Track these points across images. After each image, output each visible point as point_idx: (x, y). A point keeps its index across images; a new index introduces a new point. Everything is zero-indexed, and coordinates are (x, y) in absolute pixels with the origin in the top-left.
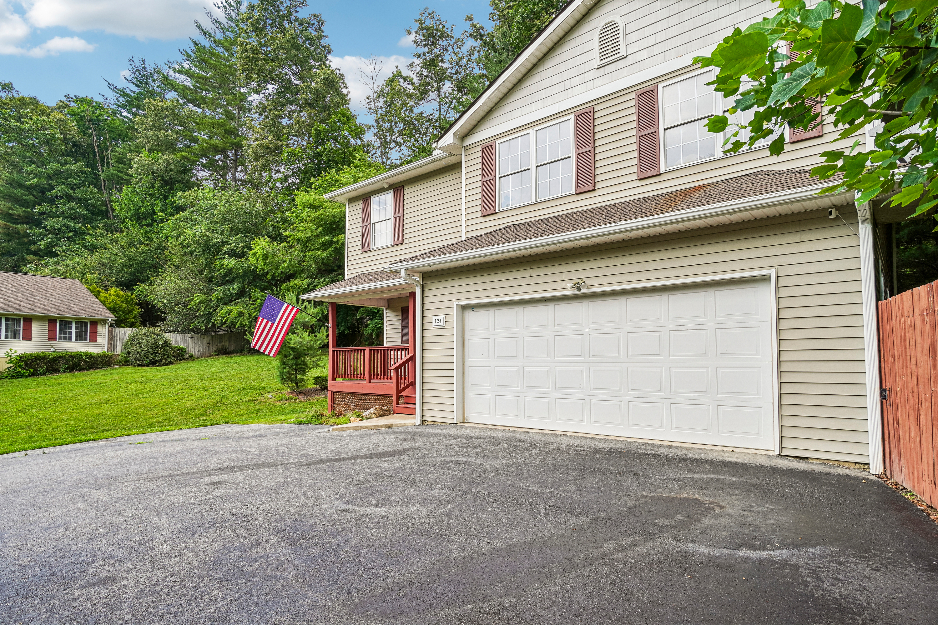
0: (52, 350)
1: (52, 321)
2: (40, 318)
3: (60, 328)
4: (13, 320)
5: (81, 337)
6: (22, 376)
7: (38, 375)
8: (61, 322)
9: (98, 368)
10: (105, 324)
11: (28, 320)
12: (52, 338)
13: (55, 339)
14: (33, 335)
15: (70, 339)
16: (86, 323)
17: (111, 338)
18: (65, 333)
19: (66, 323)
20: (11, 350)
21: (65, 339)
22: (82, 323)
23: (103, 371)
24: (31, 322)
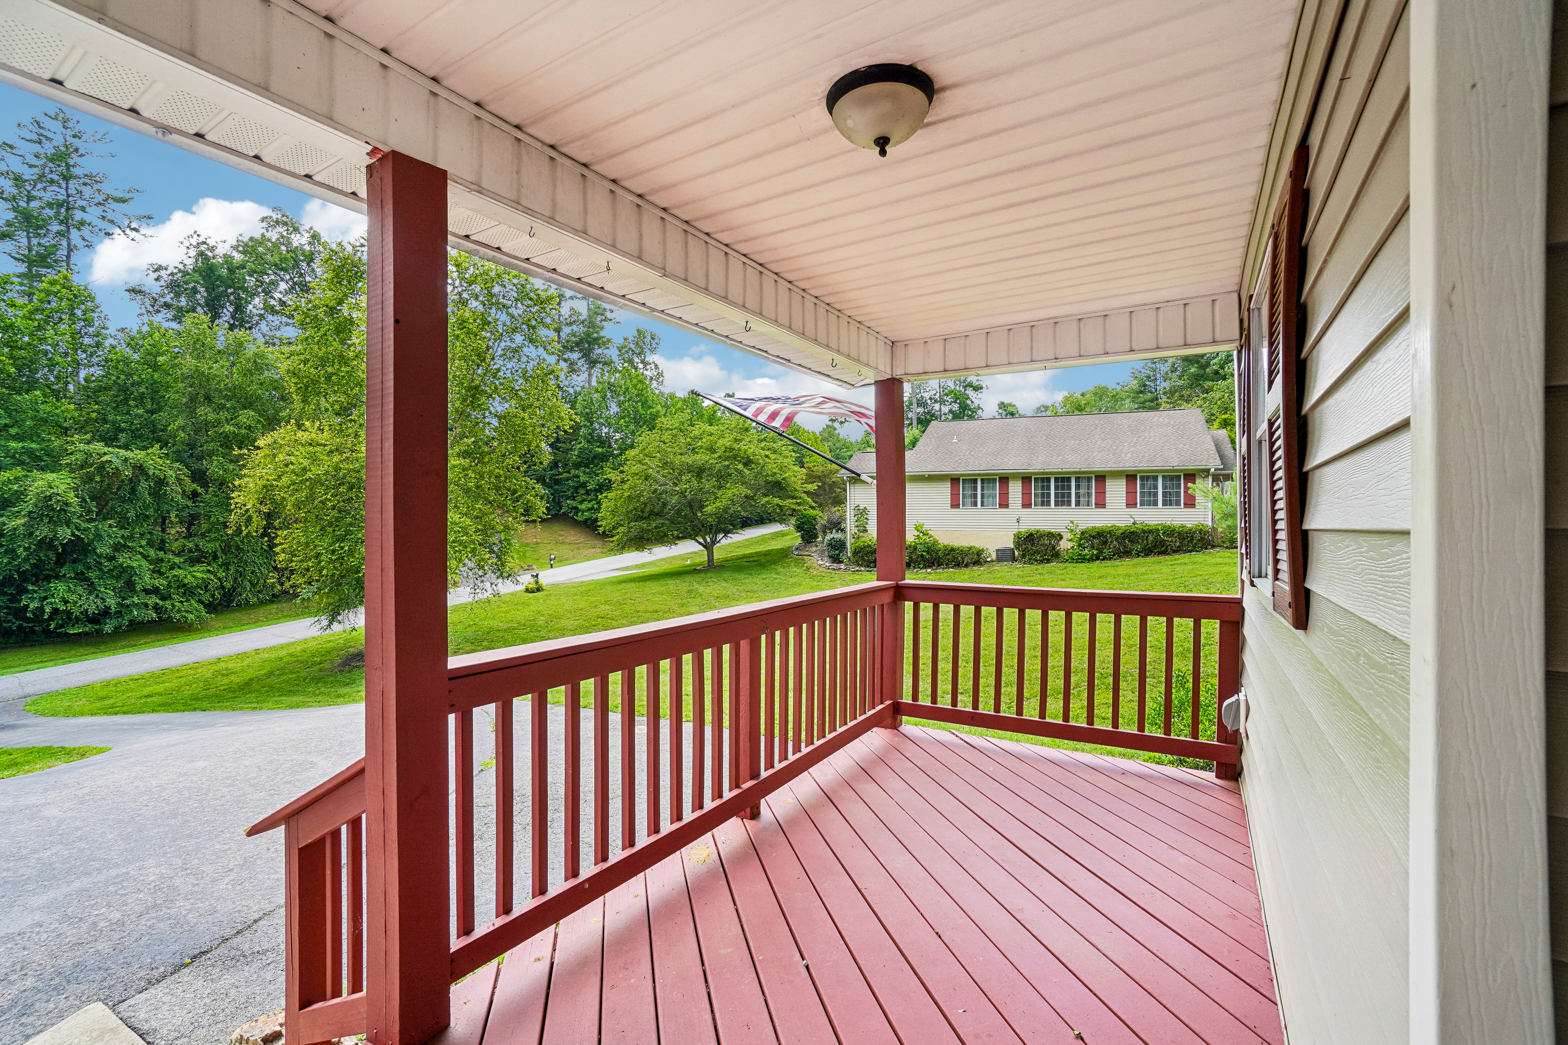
0: (1132, 521)
1: (1131, 477)
2: (1116, 474)
3: (1142, 487)
4: (1084, 479)
5: (1171, 500)
6: (1080, 561)
7: (1104, 559)
8: (1142, 478)
9: (1186, 552)
10: (1207, 476)
11: (1101, 478)
12: (1131, 504)
13: (1135, 505)
14: (1108, 500)
15: (1156, 504)
16: (1178, 477)
19: (1149, 477)
20: (1072, 522)
21: (1149, 503)
22: (1172, 478)
23: (1197, 557)
24: (1105, 481)
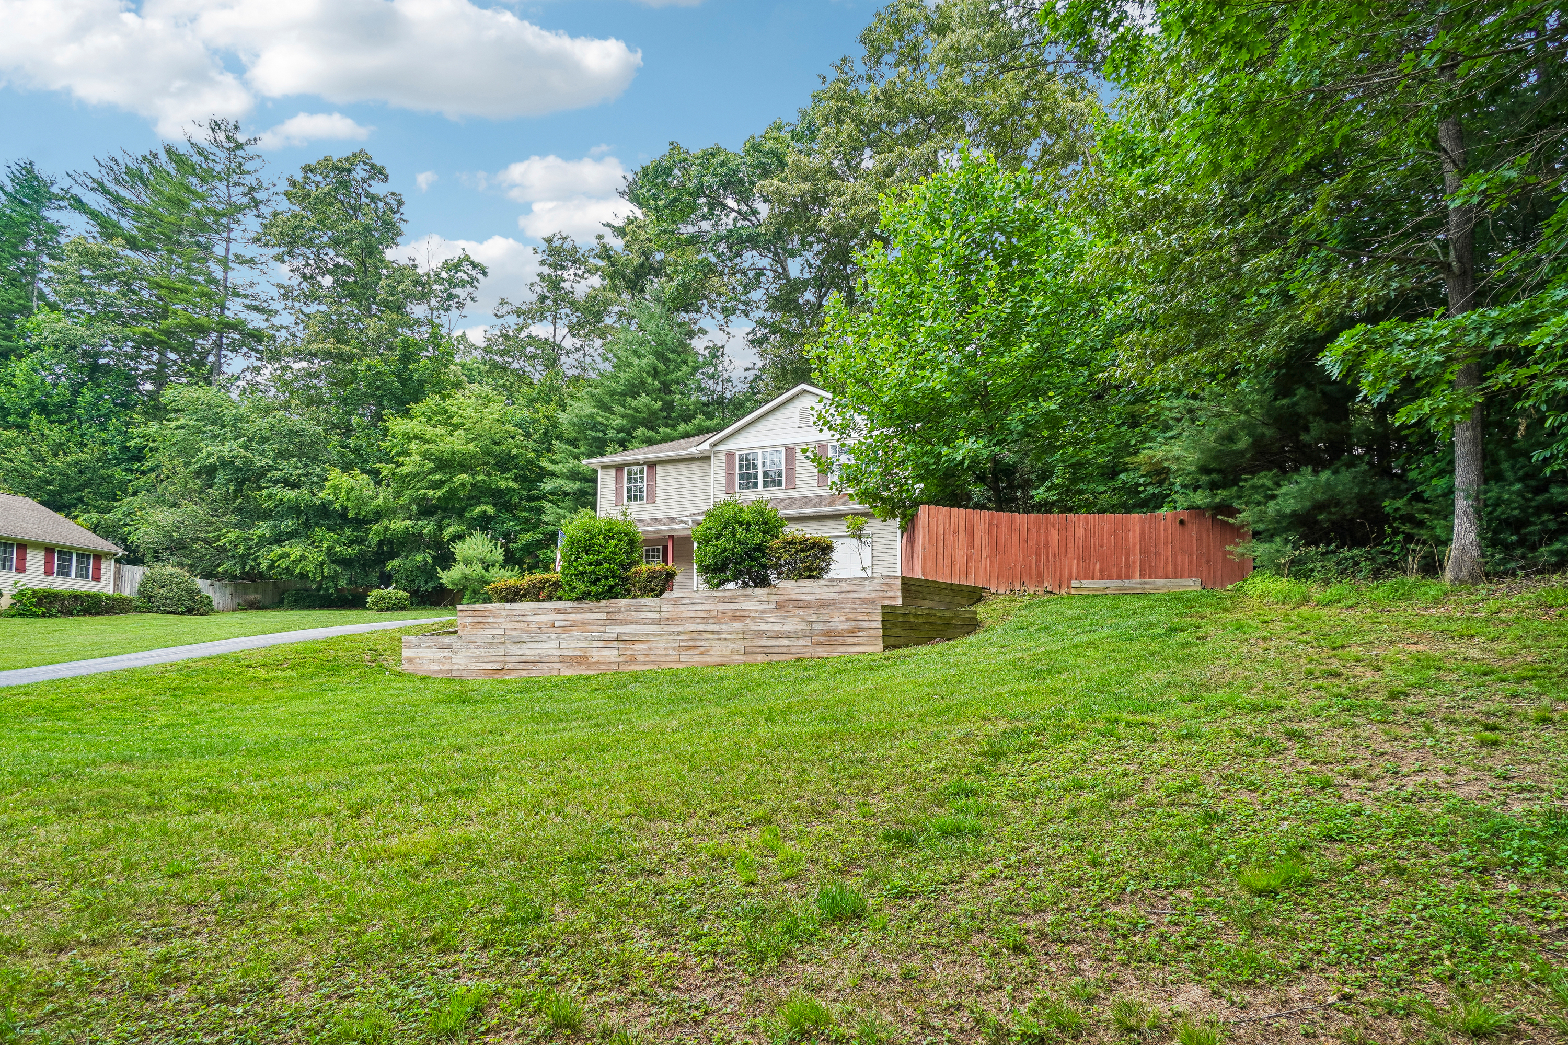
1: (49, 550)
2: (37, 545)
3: (59, 560)
4: (5, 545)
5: (83, 575)
6: (35, 615)
8: (59, 552)
10: (110, 559)
11: (23, 546)
12: (48, 572)
13: (52, 574)
14: (28, 566)
15: (69, 575)
16: (88, 556)
17: (118, 577)
18: (64, 567)
19: (65, 553)
20: (11, 583)
21: (63, 574)
22: (83, 555)
24: (26, 549)
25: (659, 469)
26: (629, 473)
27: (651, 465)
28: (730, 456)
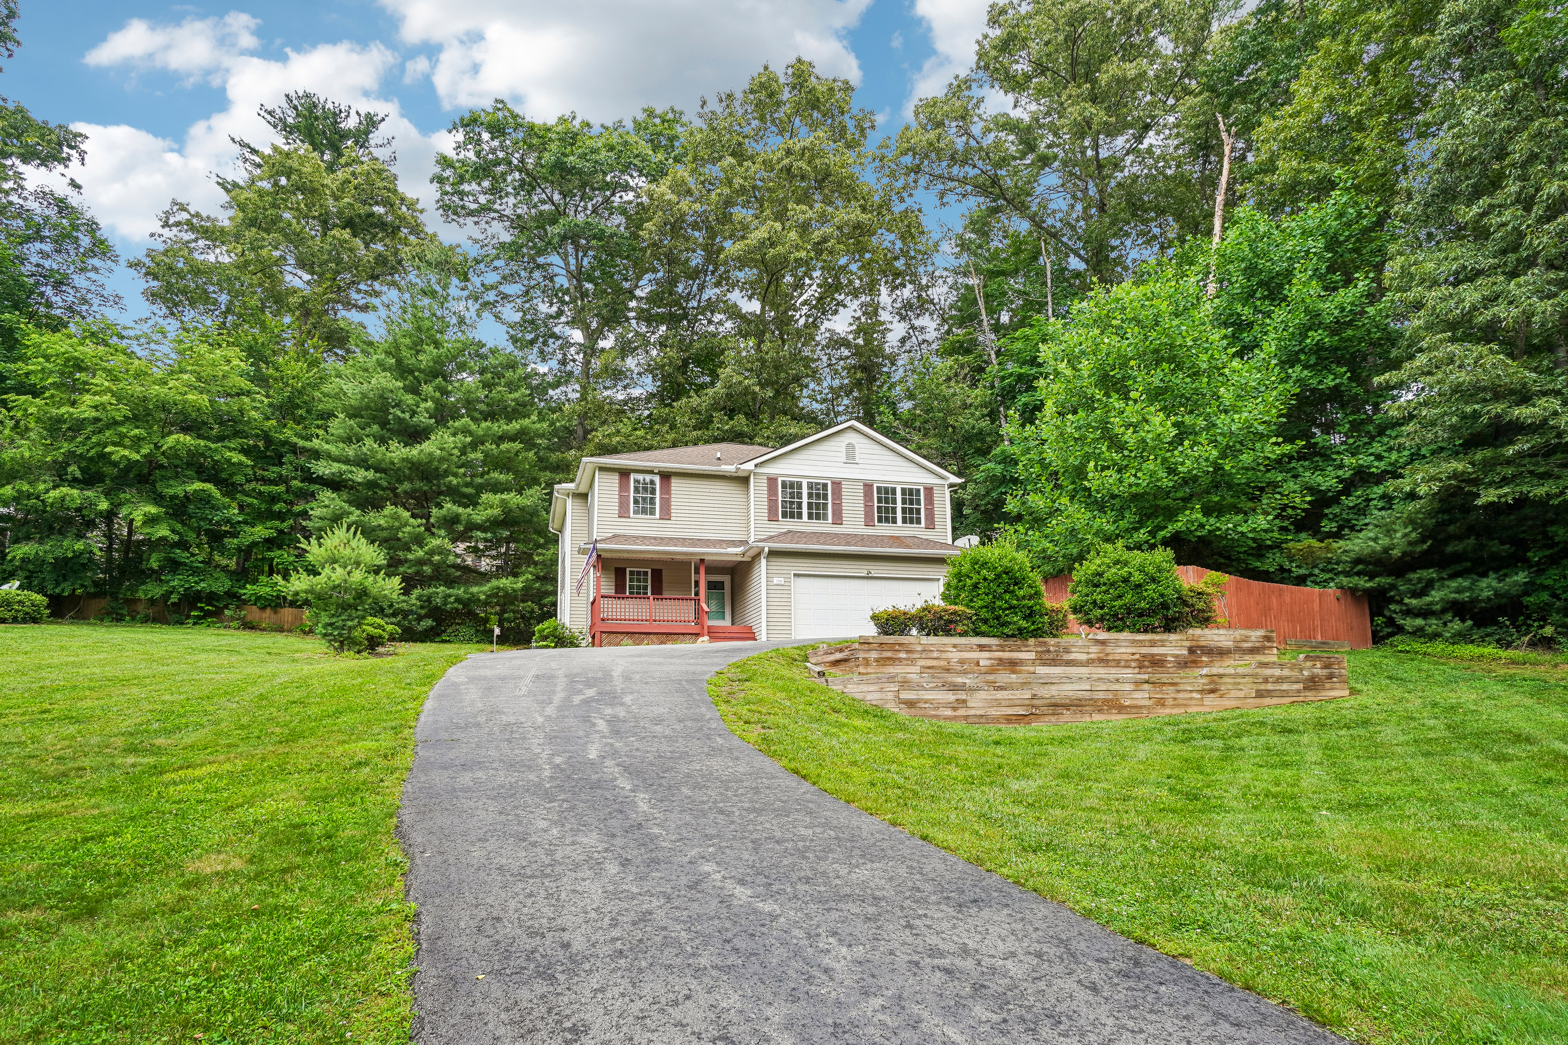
25: (675, 483)
26: (637, 481)
27: (666, 476)
28: (772, 481)
